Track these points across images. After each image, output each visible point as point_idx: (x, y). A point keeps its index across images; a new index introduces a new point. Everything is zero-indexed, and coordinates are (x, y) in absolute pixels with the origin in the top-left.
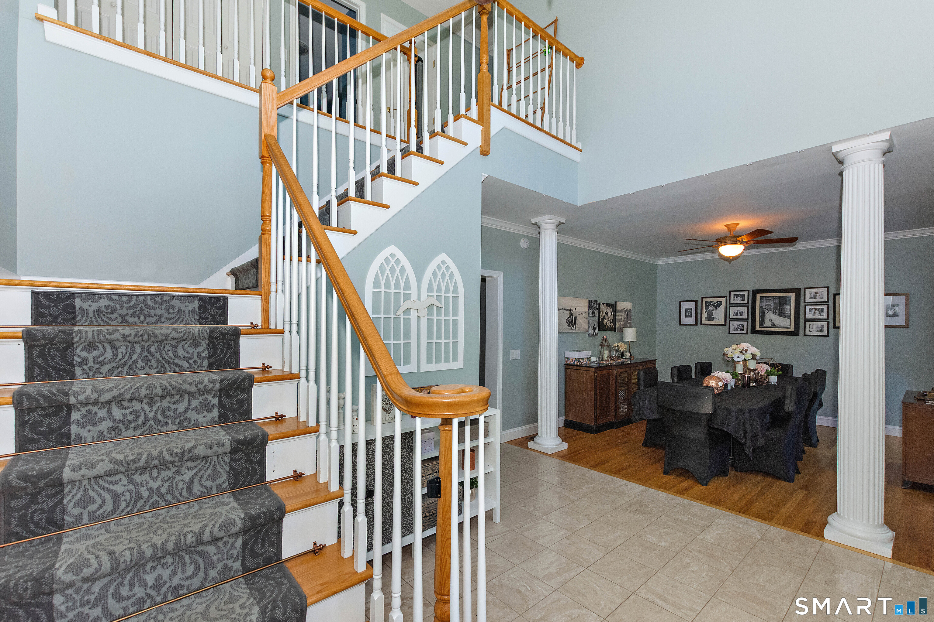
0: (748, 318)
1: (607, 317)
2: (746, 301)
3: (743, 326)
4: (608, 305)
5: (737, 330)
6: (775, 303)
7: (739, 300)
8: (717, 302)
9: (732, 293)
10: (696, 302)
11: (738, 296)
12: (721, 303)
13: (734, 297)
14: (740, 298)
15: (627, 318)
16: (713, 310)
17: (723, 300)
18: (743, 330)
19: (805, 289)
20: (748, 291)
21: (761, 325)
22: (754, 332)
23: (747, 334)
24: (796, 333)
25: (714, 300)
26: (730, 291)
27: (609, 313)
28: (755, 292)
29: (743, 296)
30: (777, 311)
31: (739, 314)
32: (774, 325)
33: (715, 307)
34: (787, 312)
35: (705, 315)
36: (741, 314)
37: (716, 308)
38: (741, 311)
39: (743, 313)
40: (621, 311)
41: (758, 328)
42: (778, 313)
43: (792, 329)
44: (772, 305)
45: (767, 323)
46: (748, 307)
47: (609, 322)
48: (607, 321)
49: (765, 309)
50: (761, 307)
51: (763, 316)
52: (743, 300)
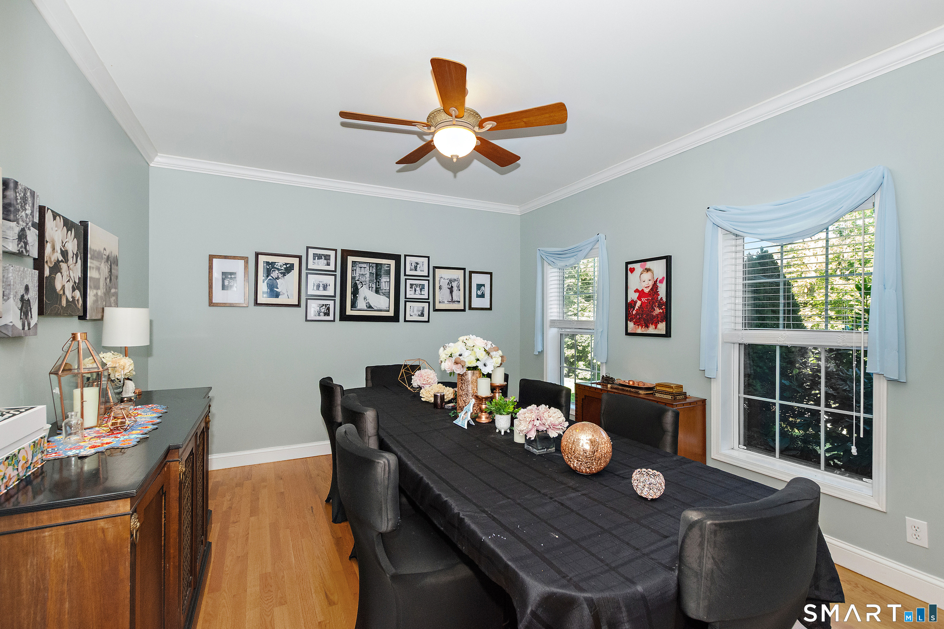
0: (335, 296)
1: (63, 266)
2: (332, 267)
3: (328, 309)
4: (68, 224)
5: (319, 315)
6: (371, 273)
7: (321, 264)
8: (286, 264)
9: (311, 252)
10: (246, 259)
11: (320, 257)
12: (292, 266)
13: (314, 259)
14: (323, 261)
15: (111, 280)
16: (278, 278)
17: (296, 261)
18: (327, 314)
19: (405, 256)
20: (336, 250)
21: (353, 305)
22: (344, 317)
23: (334, 321)
24: (395, 319)
25: (281, 261)
26: (308, 248)
27: (70, 254)
28: (346, 253)
29: (327, 257)
30: (374, 286)
31: (321, 288)
32: (370, 307)
33: (281, 273)
34: (384, 286)
35: (263, 287)
36: (325, 287)
37: (284, 274)
38: (325, 283)
39: (328, 287)
40: (98, 256)
41: (349, 312)
42: (374, 289)
43: (391, 313)
44: (368, 275)
45: (361, 304)
46: (335, 275)
47: (71, 284)
48: (65, 279)
49: (358, 282)
50: (353, 278)
51: (355, 292)
52: (328, 264)
